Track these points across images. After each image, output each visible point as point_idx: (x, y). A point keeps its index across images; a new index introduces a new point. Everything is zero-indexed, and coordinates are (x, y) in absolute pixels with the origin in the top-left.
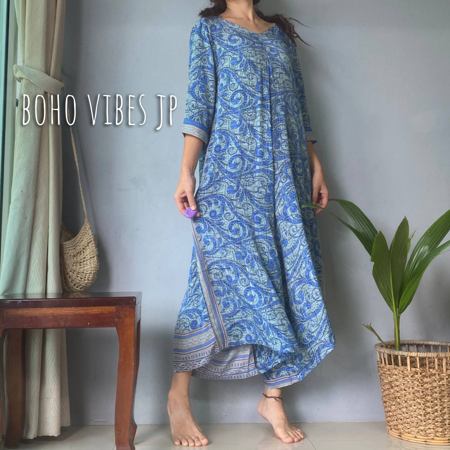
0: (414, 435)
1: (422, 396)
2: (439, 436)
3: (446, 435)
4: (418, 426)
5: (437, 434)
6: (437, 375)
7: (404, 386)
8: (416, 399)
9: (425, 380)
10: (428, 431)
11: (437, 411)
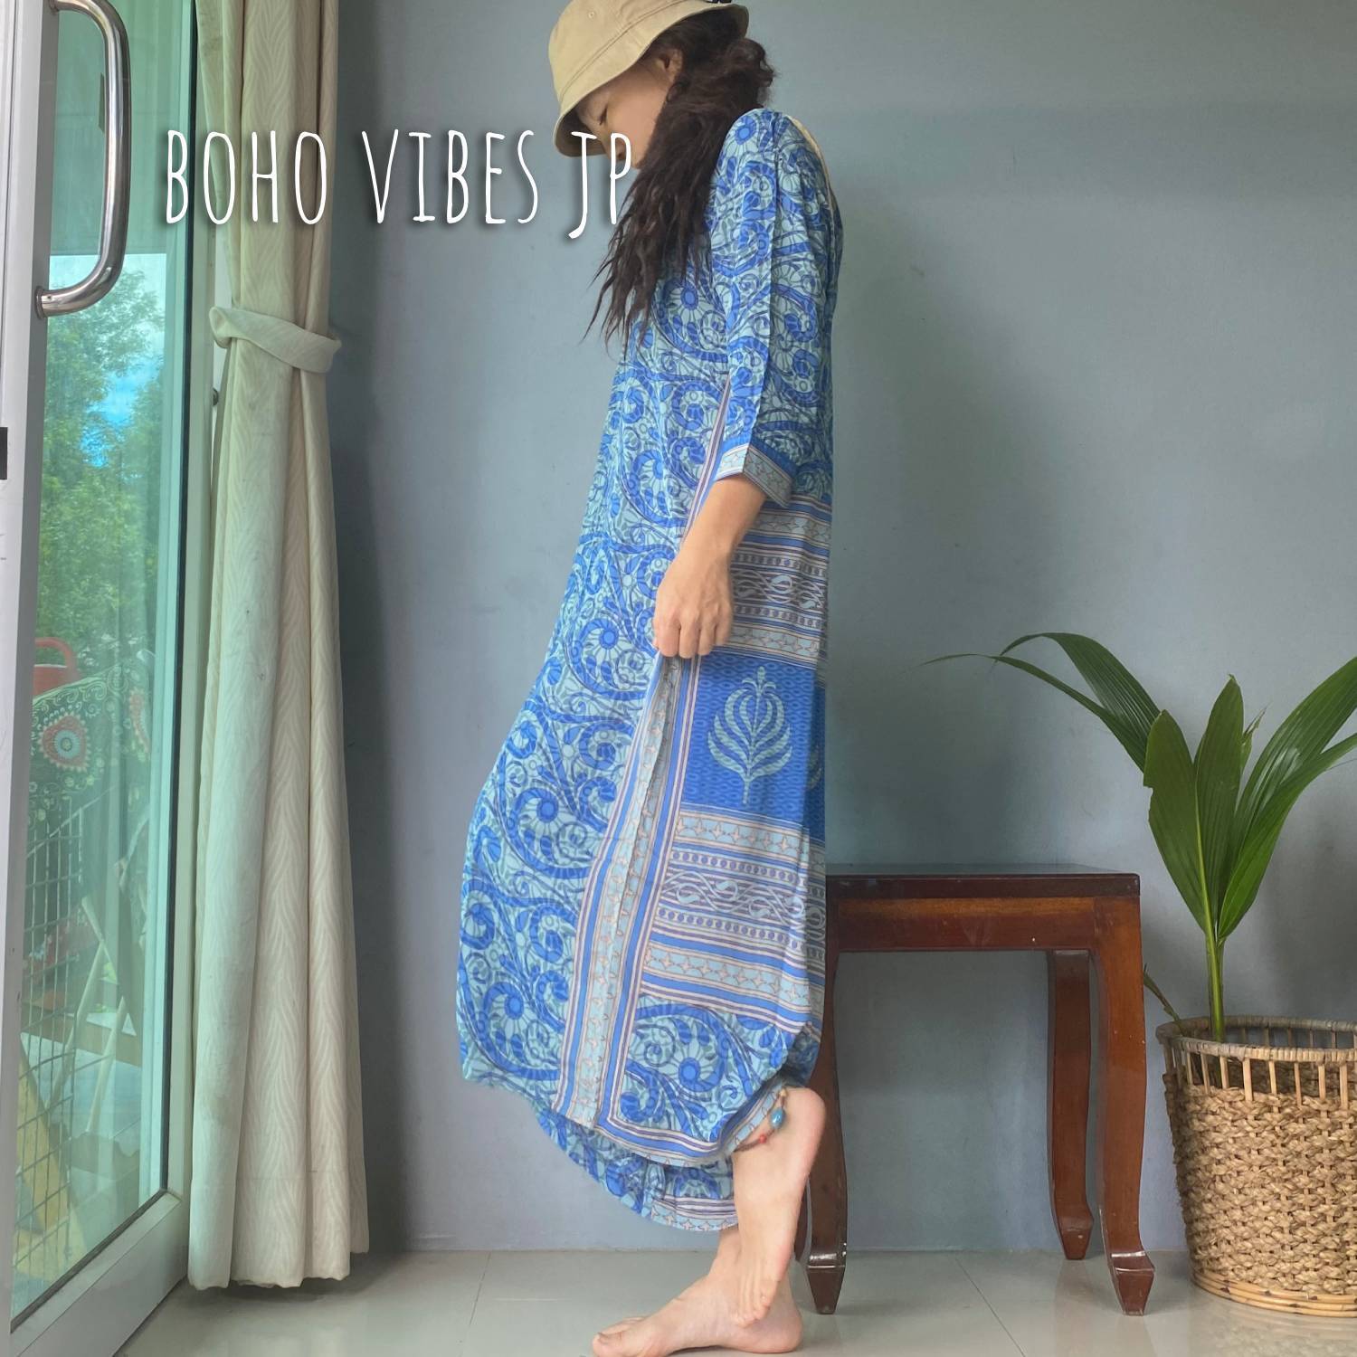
0: (1263, 1287)
1: (1284, 1174)
2: (1330, 1290)
3: (1348, 1289)
4: (1273, 1261)
5: (1327, 1286)
6: (1324, 1114)
7: (1236, 1146)
8: (1267, 1181)
9: (1294, 1128)
10: (1301, 1277)
11: (1323, 1216)
